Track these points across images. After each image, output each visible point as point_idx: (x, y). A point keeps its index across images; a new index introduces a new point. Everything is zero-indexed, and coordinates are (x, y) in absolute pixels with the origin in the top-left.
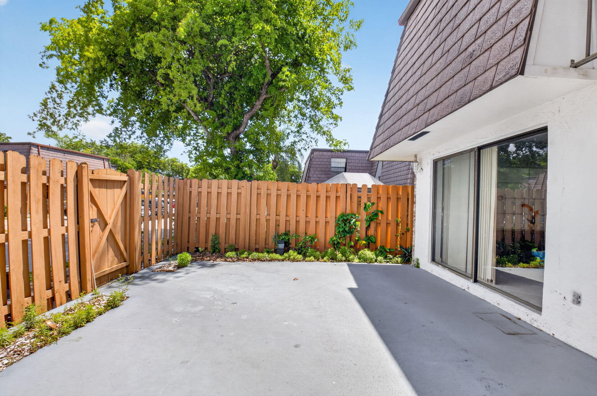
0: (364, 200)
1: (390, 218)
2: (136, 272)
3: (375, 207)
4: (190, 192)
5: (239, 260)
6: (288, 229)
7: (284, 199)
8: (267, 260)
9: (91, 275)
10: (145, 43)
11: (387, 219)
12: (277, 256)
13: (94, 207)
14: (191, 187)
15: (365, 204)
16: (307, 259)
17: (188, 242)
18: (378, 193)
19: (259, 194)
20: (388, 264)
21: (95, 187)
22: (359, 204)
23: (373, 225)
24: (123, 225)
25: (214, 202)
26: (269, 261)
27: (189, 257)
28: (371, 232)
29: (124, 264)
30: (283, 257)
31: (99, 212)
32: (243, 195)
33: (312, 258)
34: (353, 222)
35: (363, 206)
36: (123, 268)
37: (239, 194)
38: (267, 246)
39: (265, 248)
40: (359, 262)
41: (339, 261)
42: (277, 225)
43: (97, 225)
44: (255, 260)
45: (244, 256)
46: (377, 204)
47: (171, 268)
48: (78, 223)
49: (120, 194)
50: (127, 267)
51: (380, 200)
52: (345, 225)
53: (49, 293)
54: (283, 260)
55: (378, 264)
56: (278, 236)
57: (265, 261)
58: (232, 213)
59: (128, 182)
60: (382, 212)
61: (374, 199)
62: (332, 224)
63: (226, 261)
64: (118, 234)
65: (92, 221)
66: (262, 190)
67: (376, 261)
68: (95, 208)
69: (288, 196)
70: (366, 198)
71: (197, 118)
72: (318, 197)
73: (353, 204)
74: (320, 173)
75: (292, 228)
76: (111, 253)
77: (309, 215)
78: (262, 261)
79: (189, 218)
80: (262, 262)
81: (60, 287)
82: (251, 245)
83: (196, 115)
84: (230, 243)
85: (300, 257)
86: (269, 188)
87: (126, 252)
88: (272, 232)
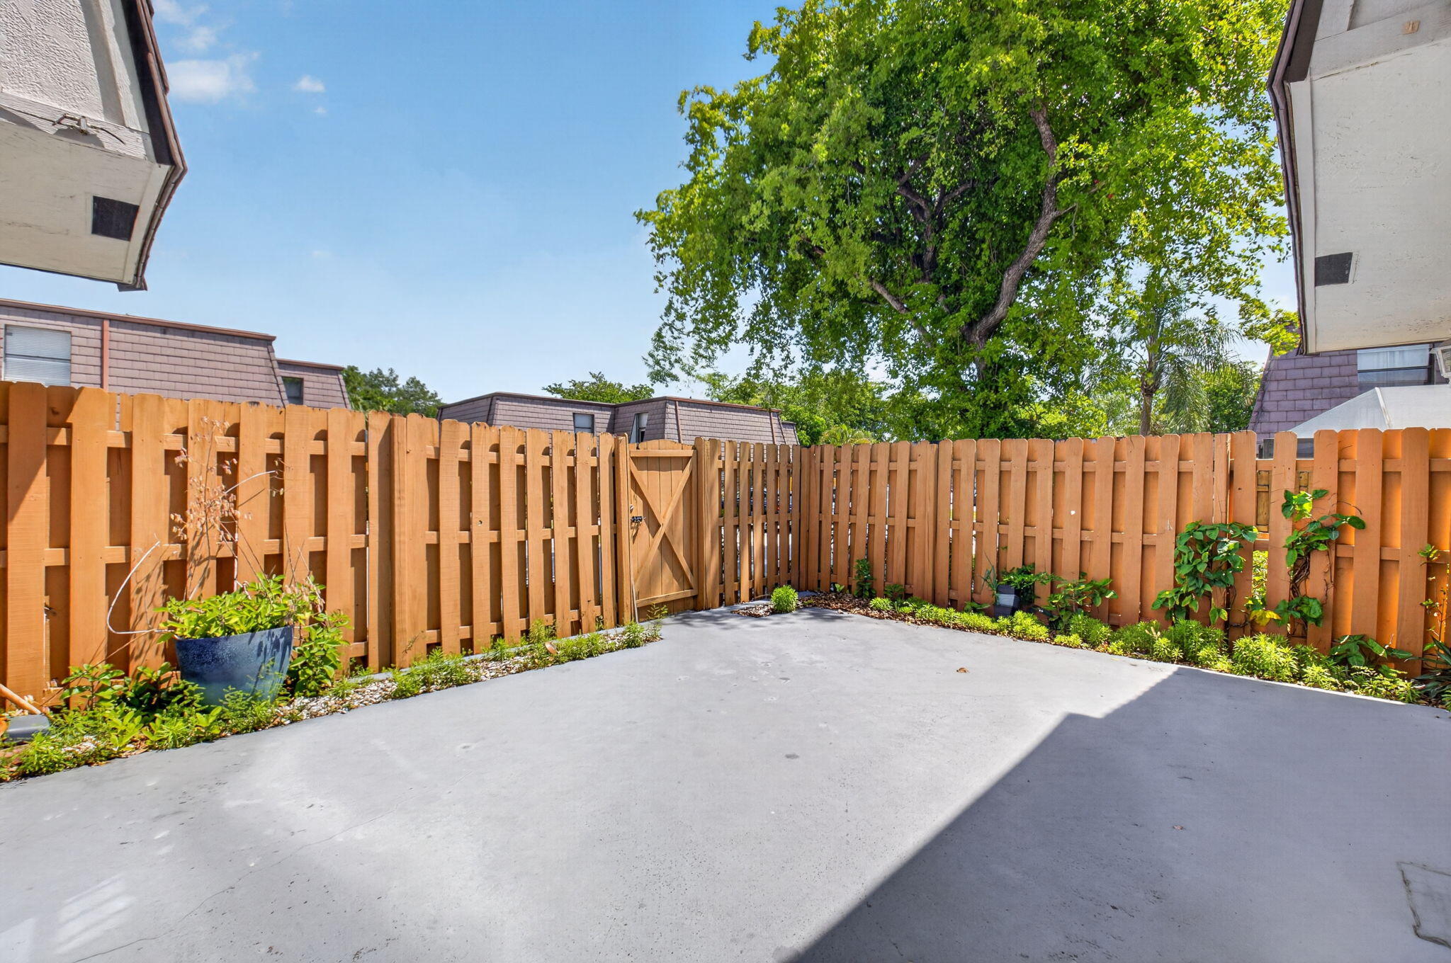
0: (1283, 481)
1: (1397, 541)
2: (707, 609)
3: (1329, 505)
4: (822, 472)
5: (894, 616)
6: (1029, 561)
7: (1017, 484)
8: (956, 627)
9: (630, 601)
10: (767, 195)
11: (1383, 544)
12: (986, 622)
13: (639, 499)
14: (822, 461)
15: (1288, 495)
16: (1059, 638)
17: (819, 571)
18: (1341, 457)
19: (955, 473)
20: (1350, 694)
21: (640, 469)
22: (1263, 490)
23: (1320, 565)
24: (688, 530)
25: (863, 490)
26: (961, 629)
27: (793, 595)
28: (1316, 584)
29: (688, 593)
30: (995, 626)
31: (647, 507)
32: (919, 475)
33: (1075, 639)
34: (1225, 549)
35: (1277, 499)
36: (687, 598)
37: (911, 473)
38: (976, 597)
39: (972, 600)
40: (1231, 671)
41: (1160, 660)
42: (1002, 549)
43: (644, 526)
44: (928, 622)
45: (907, 610)
46: (1339, 494)
47: (761, 612)
48: (615, 522)
49: (680, 478)
50: (695, 597)
51: (1354, 481)
52: (1198, 555)
53: (574, 615)
54: (994, 633)
55: (1307, 688)
56: (1000, 571)
57: (949, 627)
58: (897, 516)
59: (694, 458)
60: (1359, 524)
61: (1324, 478)
62: (1166, 550)
63: (867, 615)
64: (679, 544)
65: (636, 520)
66: (963, 461)
67: (1299, 677)
68: (640, 501)
69: (1030, 475)
70: (1291, 475)
71: (899, 306)
72: (1117, 476)
73: (1238, 494)
74: (1308, 394)
75: (1041, 555)
76: (667, 571)
77: (1091, 524)
78: (944, 626)
79: (820, 522)
80: (941, 629)
81: (590, 610)
82: (938, 591)
83: (898, 301)
84: (895, 580)
85: (1042, 631)
86: (982, 457)
87: (692, 571)
88: (989, 563)
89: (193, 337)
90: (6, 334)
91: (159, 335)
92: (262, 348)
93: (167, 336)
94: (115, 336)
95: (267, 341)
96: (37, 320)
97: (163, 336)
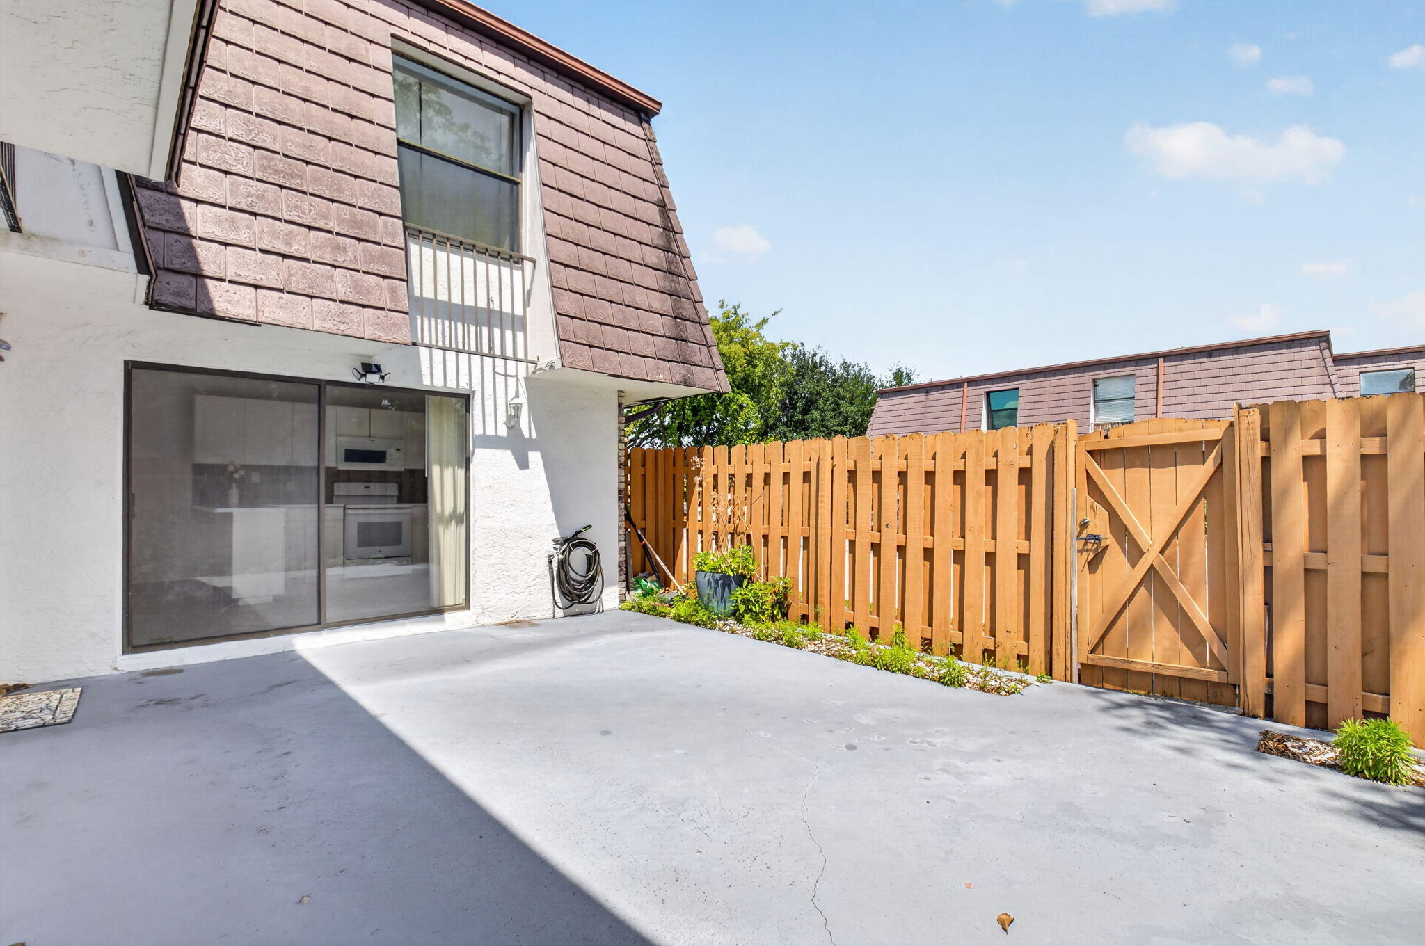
24: (1218, 566)
29: (1211, 673)
36: (1213, 684)
59: (1227, 442)
76: (1165, 628)
89: (1237, 354)
90: (1095, 386)
91: (1205, 360)
92: (1314, 348)
93: (1213, 359)
94: (1168, 370)
95: (1322, 338)
96: (1112, 371)
97: (1208, 360)
